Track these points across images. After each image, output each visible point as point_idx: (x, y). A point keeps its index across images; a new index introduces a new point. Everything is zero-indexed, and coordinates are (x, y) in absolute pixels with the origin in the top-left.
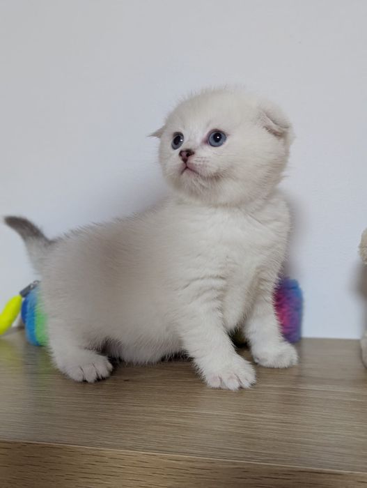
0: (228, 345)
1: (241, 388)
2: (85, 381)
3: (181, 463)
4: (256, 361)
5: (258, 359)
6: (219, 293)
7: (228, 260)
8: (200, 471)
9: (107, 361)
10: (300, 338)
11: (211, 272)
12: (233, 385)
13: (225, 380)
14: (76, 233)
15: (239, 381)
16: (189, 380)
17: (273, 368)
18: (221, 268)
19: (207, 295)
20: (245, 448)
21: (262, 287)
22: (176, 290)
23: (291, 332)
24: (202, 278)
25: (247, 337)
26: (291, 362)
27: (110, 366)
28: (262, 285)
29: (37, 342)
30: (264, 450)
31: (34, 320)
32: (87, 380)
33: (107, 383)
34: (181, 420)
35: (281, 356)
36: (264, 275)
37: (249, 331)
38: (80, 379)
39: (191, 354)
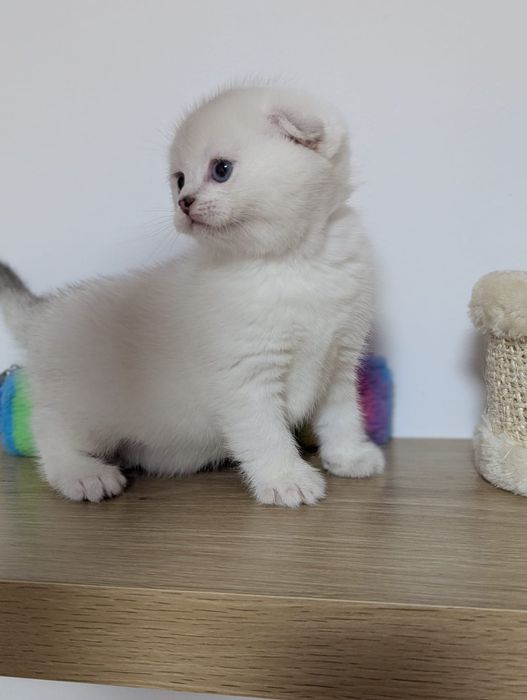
0: (290, 445)
1: (303, 504)
2: (86, 501)
3: (215, 603)
4: (326, 466)
5: (328, 463)
6: (283, 371)
7: (295, 326)
8: (243, 614)
9: (119, 473)
10: (390, 439)
11: (271, 345)
12: (292, 500)
13: (281, 492)
14: (76, 288)
15: (301, 493)
16: (233, 495)
17: (350, 478)
18: (286, 340)
19: (266, 375)
20: (305, 581)
21: (343, 359)
22: (220, 370)
23: (377, 428)
24: (259, 354)
25: (315, 432)
26: (375, 468)
27: (123, 479)
28: (343, 356)
29: (17, 450)
30: (330, 582)
31: (10, 419)
32: (89, 498)
33: (117, 503)
34: (218, 548)
35: (360, 461)
36: (346, 341)
37: (319, 424)
38: (79, 497)
39: (237, 457)
